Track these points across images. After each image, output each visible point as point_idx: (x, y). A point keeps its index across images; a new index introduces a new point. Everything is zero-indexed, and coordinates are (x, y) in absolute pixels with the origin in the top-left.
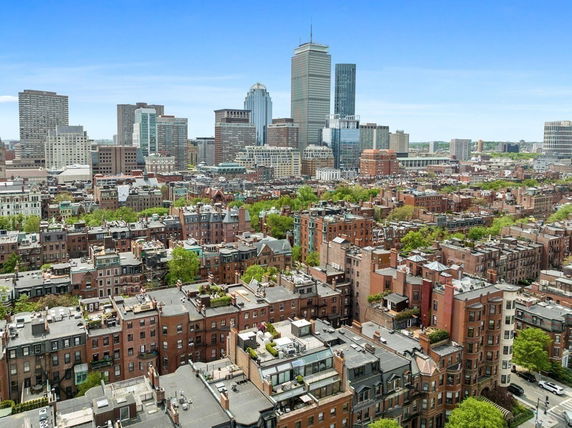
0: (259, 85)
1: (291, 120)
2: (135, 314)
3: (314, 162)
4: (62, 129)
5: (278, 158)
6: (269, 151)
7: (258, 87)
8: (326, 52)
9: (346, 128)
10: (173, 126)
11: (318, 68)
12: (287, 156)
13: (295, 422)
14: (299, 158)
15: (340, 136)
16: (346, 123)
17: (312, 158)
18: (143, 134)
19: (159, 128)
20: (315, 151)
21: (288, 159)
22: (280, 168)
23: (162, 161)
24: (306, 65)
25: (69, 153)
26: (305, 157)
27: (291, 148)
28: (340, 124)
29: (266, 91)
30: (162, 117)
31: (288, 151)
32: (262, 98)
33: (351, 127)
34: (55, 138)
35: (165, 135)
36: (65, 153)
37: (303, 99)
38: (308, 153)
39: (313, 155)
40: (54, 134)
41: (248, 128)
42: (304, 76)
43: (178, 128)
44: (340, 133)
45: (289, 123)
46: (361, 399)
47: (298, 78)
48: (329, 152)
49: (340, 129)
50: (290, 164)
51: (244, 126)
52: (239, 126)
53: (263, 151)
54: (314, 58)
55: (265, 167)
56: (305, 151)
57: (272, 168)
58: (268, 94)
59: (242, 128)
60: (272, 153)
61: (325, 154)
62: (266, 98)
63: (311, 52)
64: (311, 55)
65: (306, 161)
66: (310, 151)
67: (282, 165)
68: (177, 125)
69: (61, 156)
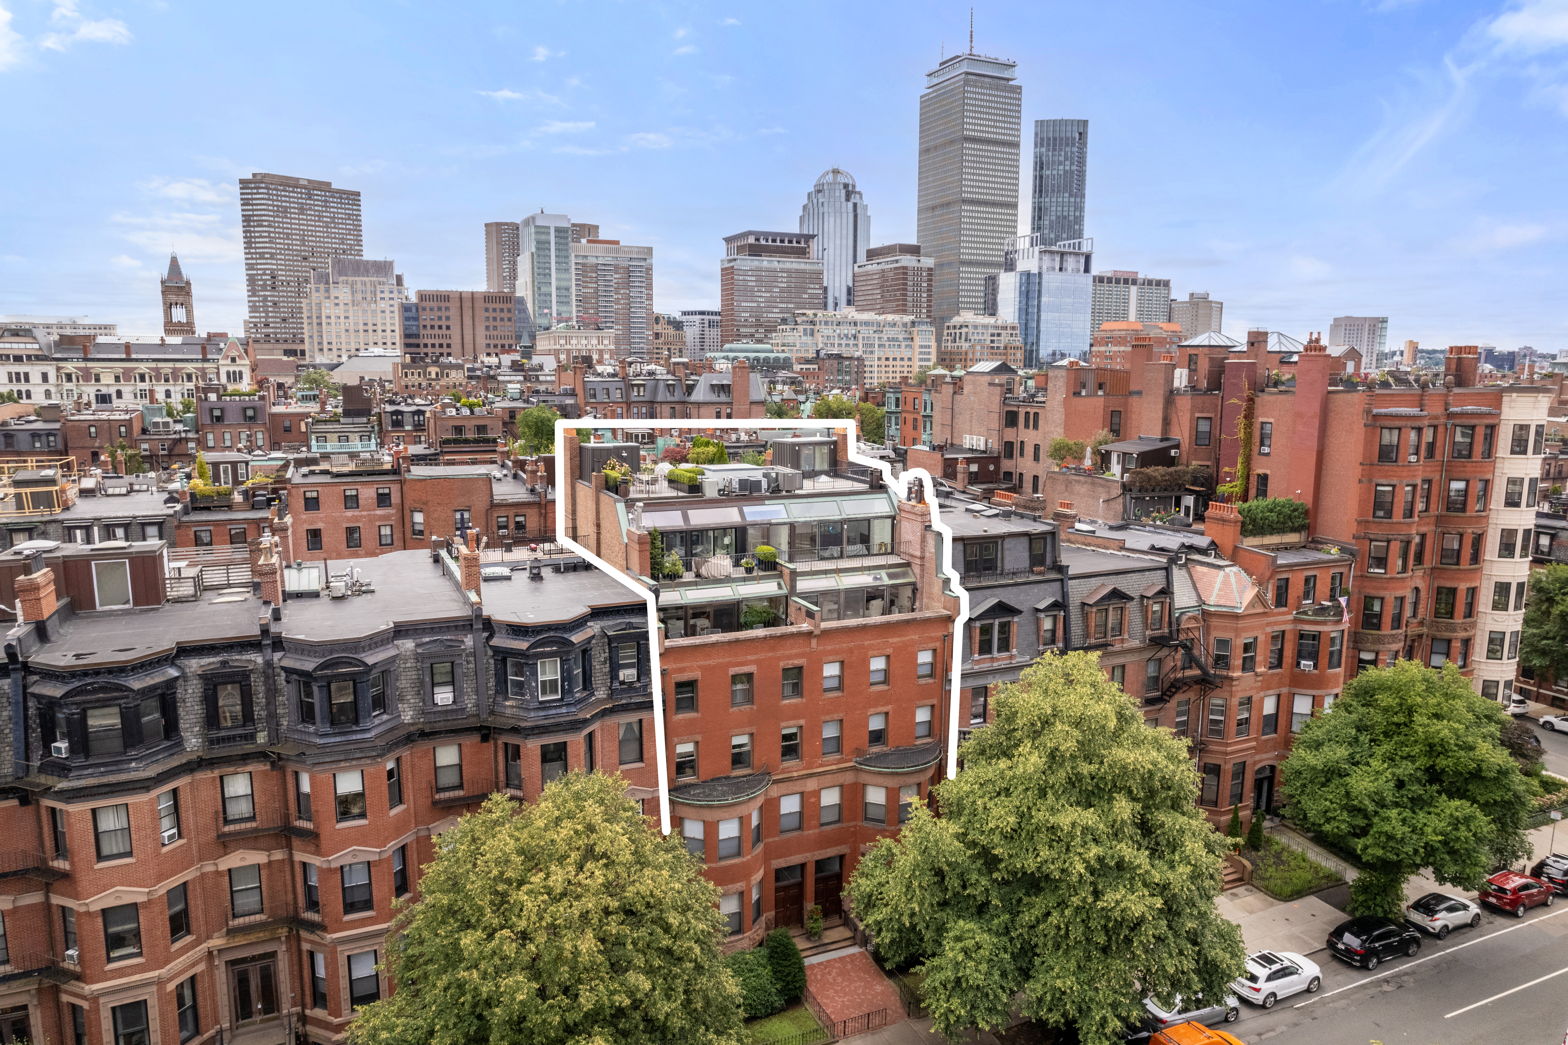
0: (836, 172)
1: (914, 250)
3: (970, 356)
4: (342, 268)
5: (877, 342)
6: (855, 324)
7: (835, 178)
8: (1008, 80)
9: (1057, 268)
10: (617, 267)
11: (989, 120)
12: (901, 337)
13: (733, 671)
14: (933, 344)
15: (1040, 292)
16: (1058, 259)
17: (965, 346)
18: (541, 279)
19: (584, 269)
20: (976, 327)
21: (903, 344)
22: (883, 369)
23: (584, 342)
24: (955, 113)
25: (361, 328)
26: (949, 344)
27: (912, 317)
28: (1041, 259)
29: (854, 186)
30: (589, 241)
31: (905, 325)
32: (844, 203)
33: (1070, 269)
34: (327, 290)
35: (596, 290)
36: (352, 328)
37: (948, 204)
38: (958, 331)
39: (970, 337)
40: (323, 279)
41: (803, 272)
42: (952, 142)
43: (628, 271)
44: (1040, 284)
45: (909, 257)
46: (985, 648)
47: (935, 148)
48: (1009, 332)
49: (1040, 274)
50: (910, 359)
51: (795, 266)
52: (781, 266)
53: (839, 324)
54: (978, 93)
55: (839, 357)
56: (948, 328)
57: (858, 359)
58: (860, 193)
59: (788, 271)
60: (864, 327)
61: (999, 335)
62: (855, 205)
63: (970, 77)
64: (971, 86)
65: (951, 353)
66: (961, 327)
67: (887, 359)
68: (625, 264)
69: (343, 334)
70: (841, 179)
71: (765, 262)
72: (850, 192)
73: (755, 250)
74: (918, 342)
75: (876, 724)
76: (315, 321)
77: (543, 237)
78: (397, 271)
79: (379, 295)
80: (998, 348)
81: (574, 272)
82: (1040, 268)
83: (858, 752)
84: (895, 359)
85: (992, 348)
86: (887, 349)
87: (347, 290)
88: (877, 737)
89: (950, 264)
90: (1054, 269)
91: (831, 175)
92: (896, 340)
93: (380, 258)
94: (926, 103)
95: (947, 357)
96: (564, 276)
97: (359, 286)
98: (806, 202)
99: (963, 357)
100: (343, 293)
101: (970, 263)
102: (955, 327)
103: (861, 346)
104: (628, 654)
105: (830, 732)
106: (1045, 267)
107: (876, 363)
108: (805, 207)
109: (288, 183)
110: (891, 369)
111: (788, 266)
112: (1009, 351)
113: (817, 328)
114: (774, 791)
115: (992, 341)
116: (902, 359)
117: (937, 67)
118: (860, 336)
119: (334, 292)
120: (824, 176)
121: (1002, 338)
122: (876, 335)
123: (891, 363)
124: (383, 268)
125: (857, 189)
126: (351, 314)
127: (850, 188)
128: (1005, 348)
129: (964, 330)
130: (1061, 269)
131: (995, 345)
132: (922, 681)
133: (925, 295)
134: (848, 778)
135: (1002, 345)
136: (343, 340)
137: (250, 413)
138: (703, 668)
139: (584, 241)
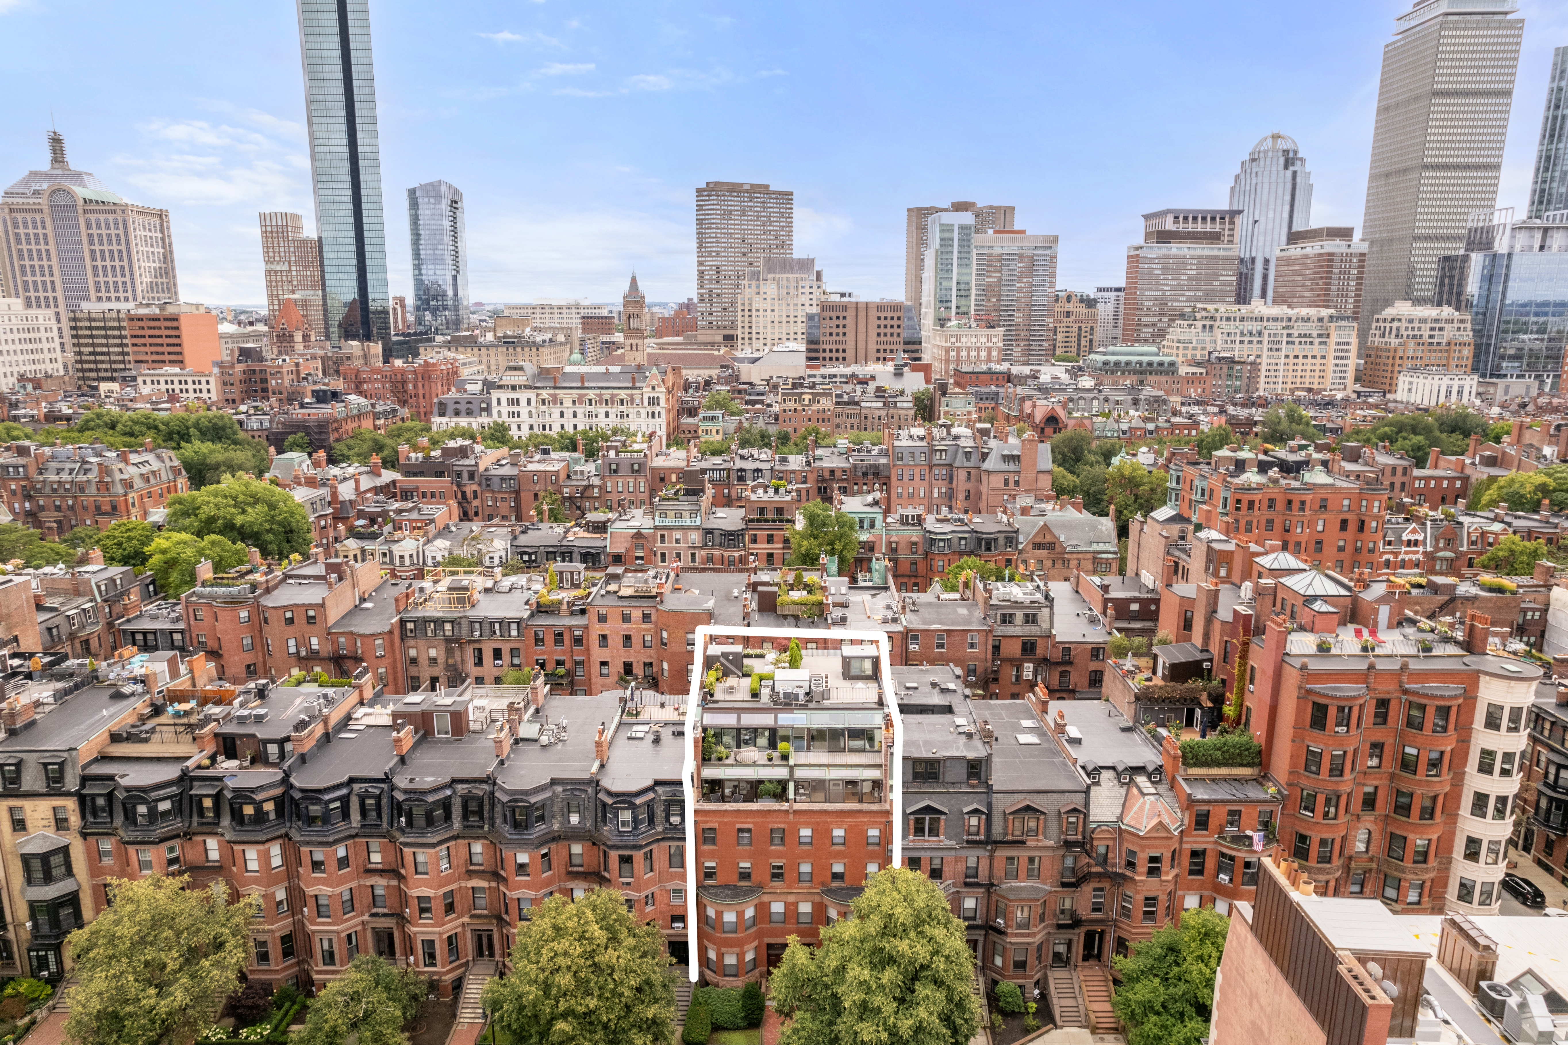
0: (1276, 136)
1: (1346, 234)
2: (621, 598)
3: (1400, 353)
4: (773, 266)
5: (1285, 339)
6: (1262, 319)
7: (1274, 144)
8: (1506, 13)
9: (1537, 246)
10: (1021, 256)
11: (1471, 67)
12: (1315, 333)
13: (738, 826)
14: (1354, 340)
15: (1507, 276)
16: (1538, 235)
17: (1394, 342)
18: (943, 274)
19: (988, 261)
20: (1411, 321)
21: (1317, 341)
22: (1291, 367)
23: (974, 340)
24: (1425, 64)
25: (784, 319)
26: (1377, 339)
27: (1332, 311)
28: (1513, 237)
29: (1296, 152)
30: (996, 232)
31: (1320, 320)
32: (1282, 172)
33: (1555, 247)
34: (758, 287)
35: (1000, 280)
36: (776, 320)
37: (1406, 171)
38: (1388, 325)
39: (1403, 331)
40: (755, 276)
41: (1216, 257)
42: (1417, 98)
43: (1032, 260)
44: (1508, 266)
45: (1338, 242)
46: (919, 831)
47: (1397, 105)
48: (1456, 325)
49: (1510, 255)
50: (1323, 357)
51: (1207, 252)
52: (1192, 252)
53: (1242, 319)
54: (1459, 37)
55: (1232, 361)
56: (1378, 320)
57: (1251, 364)
58: (1302, 160)
59: (1199, 258)
60: (1271, 323)
61: (1441, 329)
62: (1295, 174)
63: (1451, 18)
64: (1449, 29)
65: (1378, 349)
66: (1393, 320)
67: (1296, 357)
68: (1030, 253)
69: (769, 325)
70: (1282, 145)
71: (1175, 249)
72: (1290, 159)
73: (1164, 237)
74: (1334, 338)
75: (838, 868)
76: (747, 313)
77: (947, 235)
78: (817, 268)
79: (801, 290)
80: (1439, 344)
81: (974, 267)
82: (1512, 247)
83: (823, 884)
84: (1305, 357)
85: (1431, 344)
86: (1297, 346)
87: (774, 286)
88: (836, 876)
89: (1401, 239)
90: (1531, 248)
91: (1270, 141)
92: (1310, 336)
93: (804, 256)
94: (1391, 54)
95: (1373, 353)
96: (965, 271)
97: (784, 283)
98: (1238, 171)
99: (1391, 354)
100: (770, 289)
101: (1427, 238)
102: (1385, 320)
103: (1265, 343)
104: (675, 810)
105: (805, 868)
106: (1518, 248)
107: (1283, 361)
108: (1237, 177)
109: (734, 189)
110: (1300, 367)
111: (1199, 252)
112: (1453, 347)
113: (1218, 323)
114: (766, 898)
115: (1431, 337)
116: (1314, 357)
117: (1410, 9)
118: (1266, 333)
119: (763, 289)
120: (1261, 143)
121: (1445, 333)
122: (1285, 332)
123: (1300, 361)
124: (806, 265)
125: (1300, 155)
126: (776, 308)
127: (1291, 155)
128: (1448, 344)
129: (1395, 325)
130: (1542, 248)
131: (1435, 341)
132: (870, 848)
133: (1353, 283)
134: (817, 899)
135: (1444, 341)
136: (769, 330)
137: (636, 467)
138: (720, 823)
139: (991, 231)
